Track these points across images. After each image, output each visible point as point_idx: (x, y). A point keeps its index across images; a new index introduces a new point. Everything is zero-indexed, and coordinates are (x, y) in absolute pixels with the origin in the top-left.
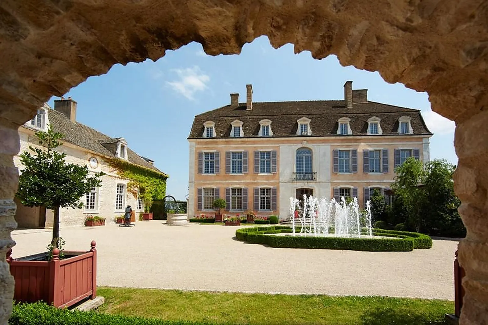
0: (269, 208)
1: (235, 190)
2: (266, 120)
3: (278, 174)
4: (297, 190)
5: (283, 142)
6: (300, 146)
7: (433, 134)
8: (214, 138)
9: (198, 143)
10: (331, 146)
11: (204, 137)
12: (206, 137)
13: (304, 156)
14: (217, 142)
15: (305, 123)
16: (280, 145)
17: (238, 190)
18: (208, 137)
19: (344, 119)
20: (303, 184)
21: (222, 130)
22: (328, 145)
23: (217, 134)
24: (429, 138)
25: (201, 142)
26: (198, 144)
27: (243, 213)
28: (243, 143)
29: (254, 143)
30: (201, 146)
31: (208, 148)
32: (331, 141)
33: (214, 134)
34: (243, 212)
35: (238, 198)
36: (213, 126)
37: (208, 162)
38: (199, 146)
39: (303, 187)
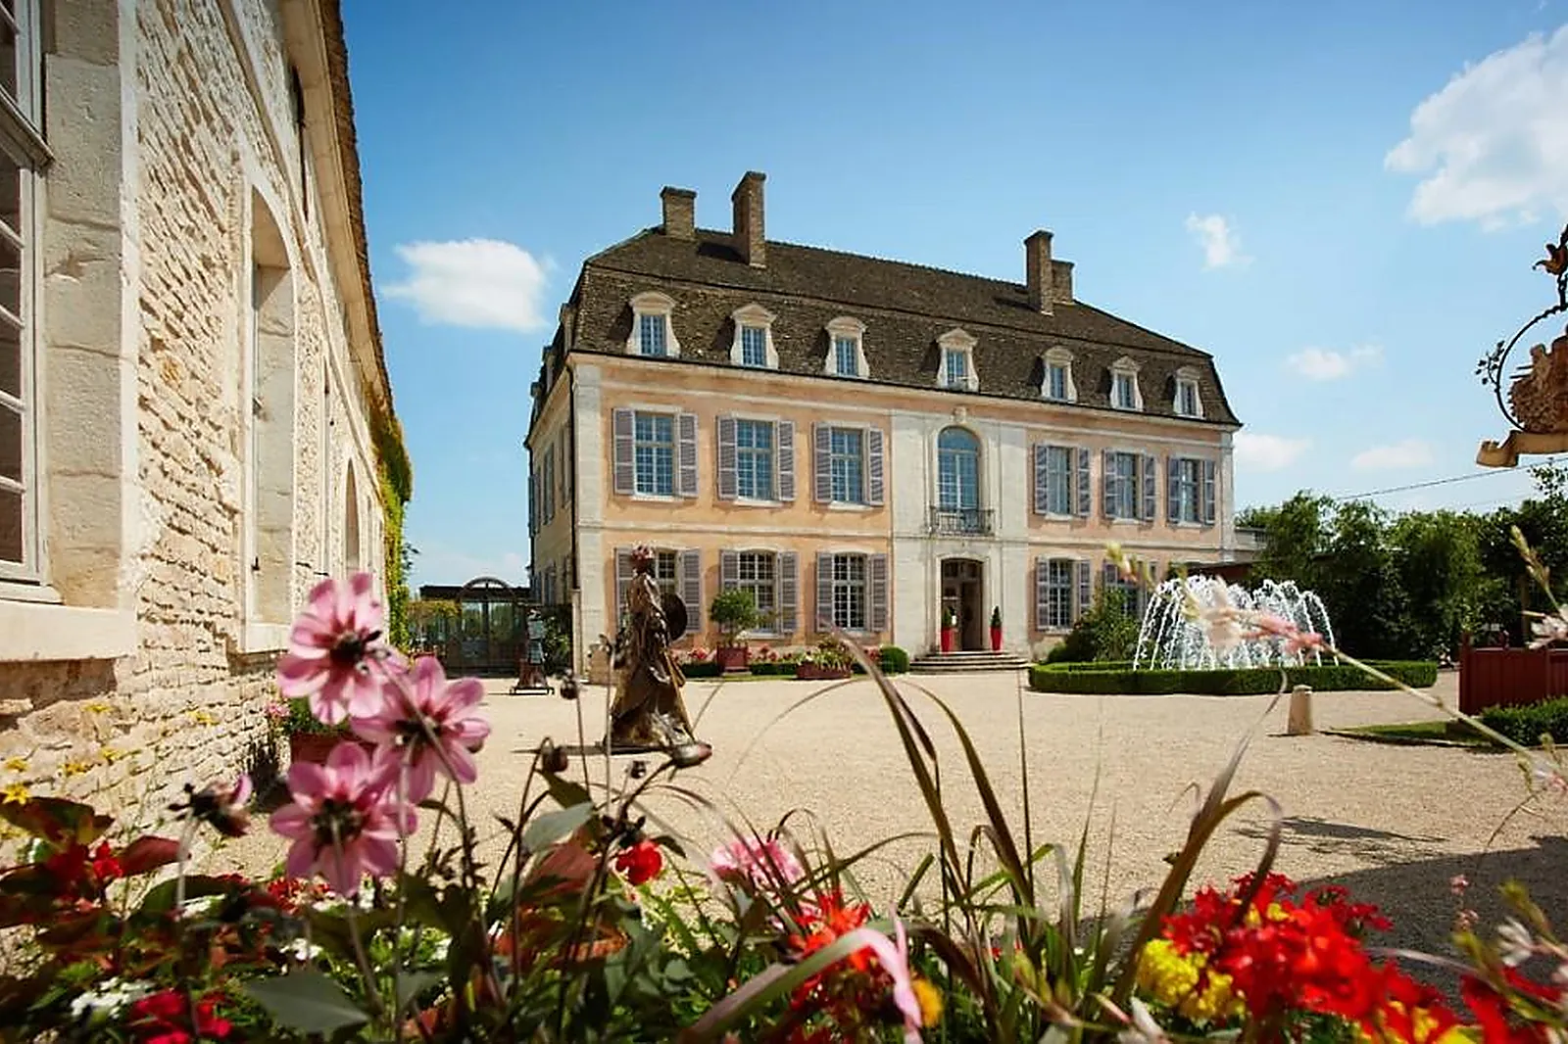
0: (861, 624)
1: (752, 558)
2: (848, 319)
3: (888, 508)
4: (942, 561)
5: (899, 403)
6: (949, 421)
7: (1241, 425)
8: (673, 361)
9: (612, 374)
10: (1029, 429)
11: (634, 353)
12: (639, 353)
13: (957, 457)
14: (684, 377)
15: (962, 348)
16: (893, 411)
17: (761, 558)
18: (647, 355)
19: (1059, 353)
20: (957, 545)
21: (699, 334)
22: (1022, 427)
23: (682, 345)
24: (1231, 433)
25: (621, 369)
26: (612, 377)
27: (780, 640)
28: (777, 389)
29: (813, 394)
30: (623, 386)
31: (649, 397)
32: (1027, 415)
33: (673, 348)
34: (783, 637)
35: (761, 587)
36: (668, 313)
37: (649, 451)
38: (614, 385)
39: (957, 556)
